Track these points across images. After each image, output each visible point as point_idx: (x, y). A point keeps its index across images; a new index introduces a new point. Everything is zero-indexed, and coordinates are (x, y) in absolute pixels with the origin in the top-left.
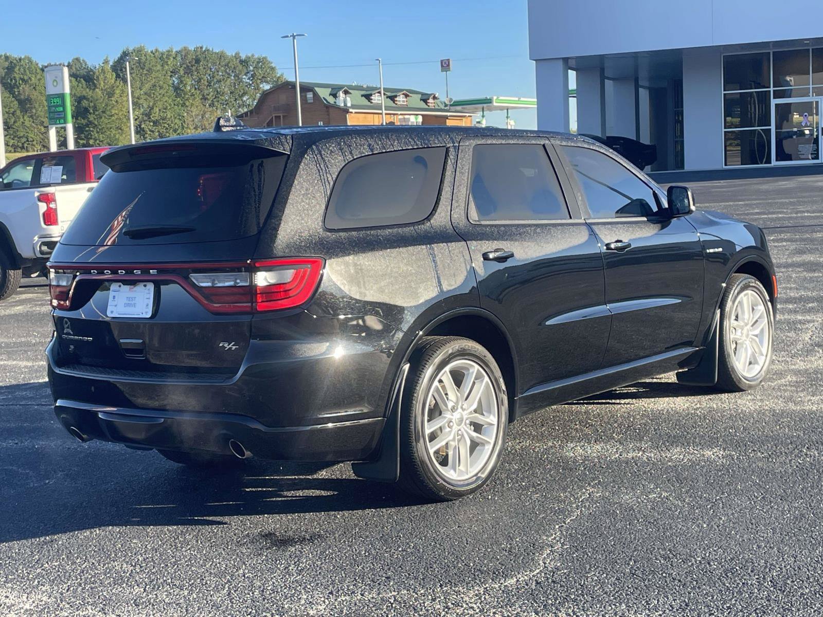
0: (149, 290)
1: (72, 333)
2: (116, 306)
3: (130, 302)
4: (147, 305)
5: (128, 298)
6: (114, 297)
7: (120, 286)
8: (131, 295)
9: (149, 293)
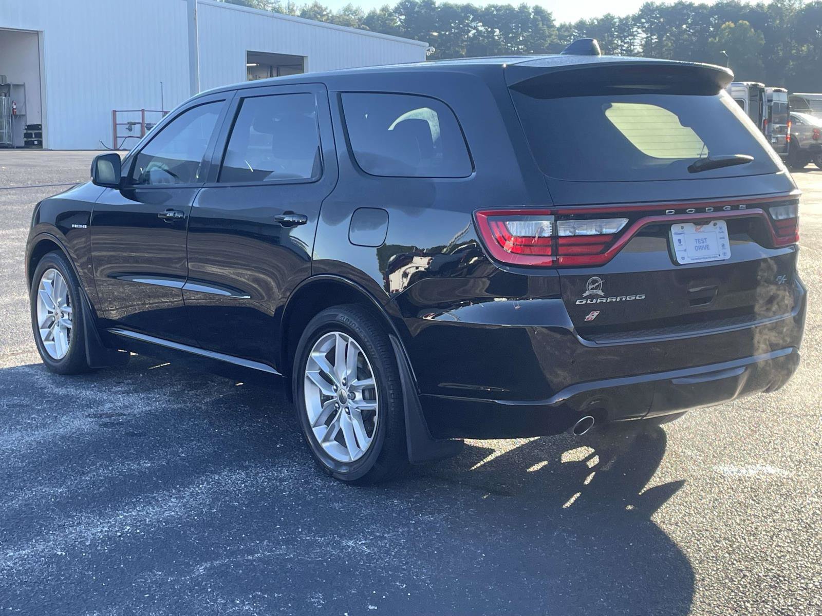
0: (721, 228)
1: (602, 294)
2: (685, 250)
3: (700, 245)
4: (723, 246)
5: (697, 240)
6: (680, 240)
7: (682, 228)
8: (700, 236)
9: (723, 232)
